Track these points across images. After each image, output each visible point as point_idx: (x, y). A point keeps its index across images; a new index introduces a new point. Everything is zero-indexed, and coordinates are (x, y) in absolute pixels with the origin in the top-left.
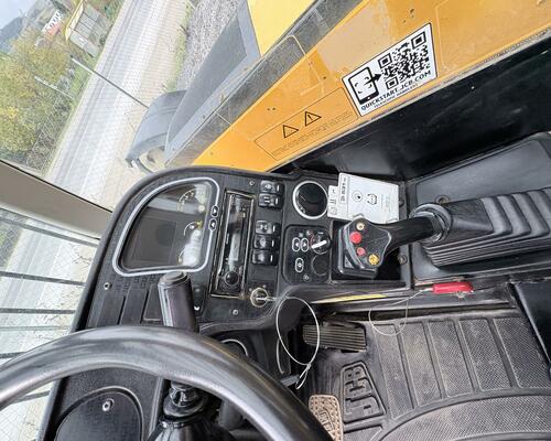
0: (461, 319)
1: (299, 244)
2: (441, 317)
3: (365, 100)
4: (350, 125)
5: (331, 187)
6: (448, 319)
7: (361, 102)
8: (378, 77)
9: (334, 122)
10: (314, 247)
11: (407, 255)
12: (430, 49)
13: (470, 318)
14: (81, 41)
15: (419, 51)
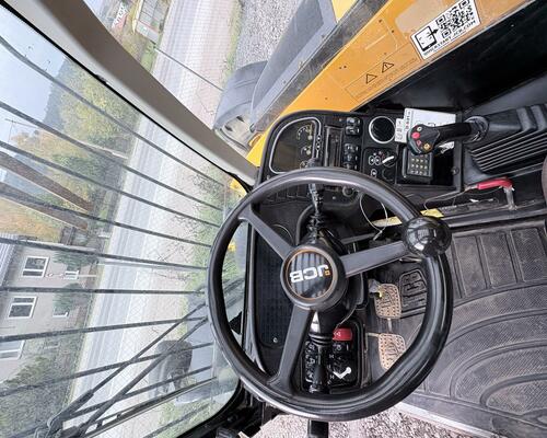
0: (513, 230)
1: (374, 160)
2: (493, 229)
3: (427, 48)
4: (416, 67)
5: (398, 120)
6: (500, 231)
7: (424, 50)
8: (436, 31)
9: (403, 68)
10: (384, 162)
11: (460, 167)
12: (473, 7)
13: (521, 229)
14: (144, 30)
15: (465, 10)
